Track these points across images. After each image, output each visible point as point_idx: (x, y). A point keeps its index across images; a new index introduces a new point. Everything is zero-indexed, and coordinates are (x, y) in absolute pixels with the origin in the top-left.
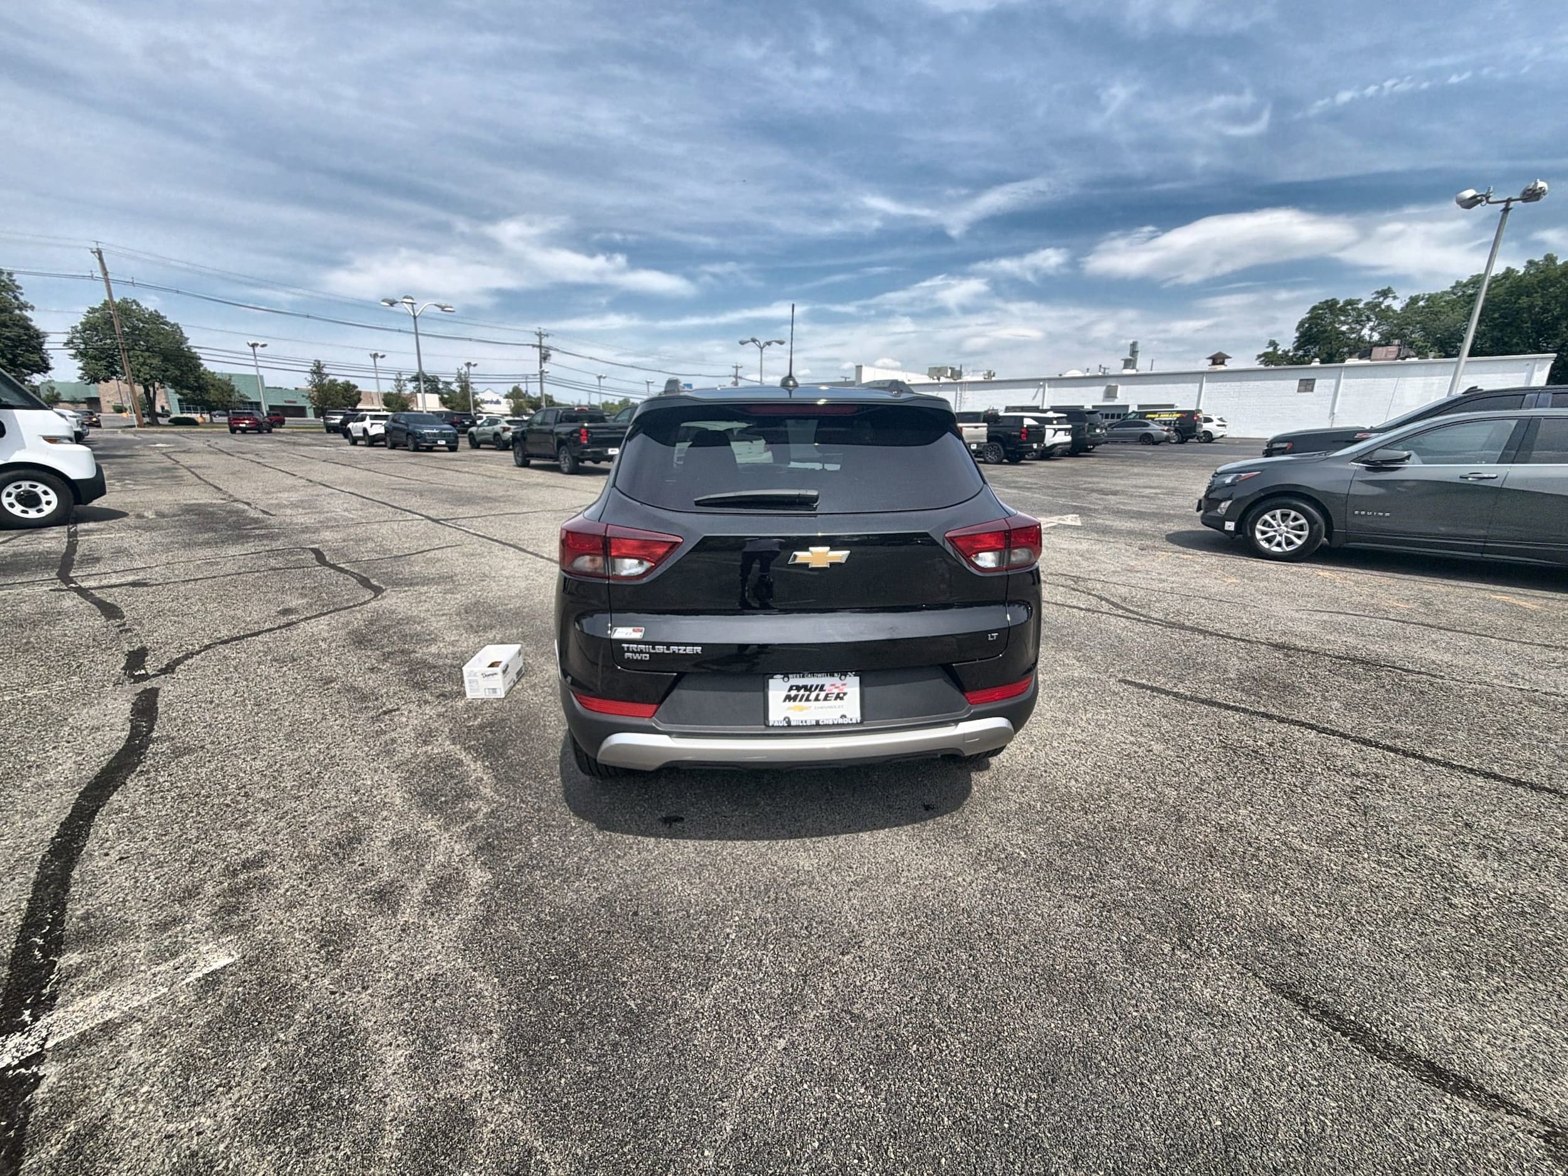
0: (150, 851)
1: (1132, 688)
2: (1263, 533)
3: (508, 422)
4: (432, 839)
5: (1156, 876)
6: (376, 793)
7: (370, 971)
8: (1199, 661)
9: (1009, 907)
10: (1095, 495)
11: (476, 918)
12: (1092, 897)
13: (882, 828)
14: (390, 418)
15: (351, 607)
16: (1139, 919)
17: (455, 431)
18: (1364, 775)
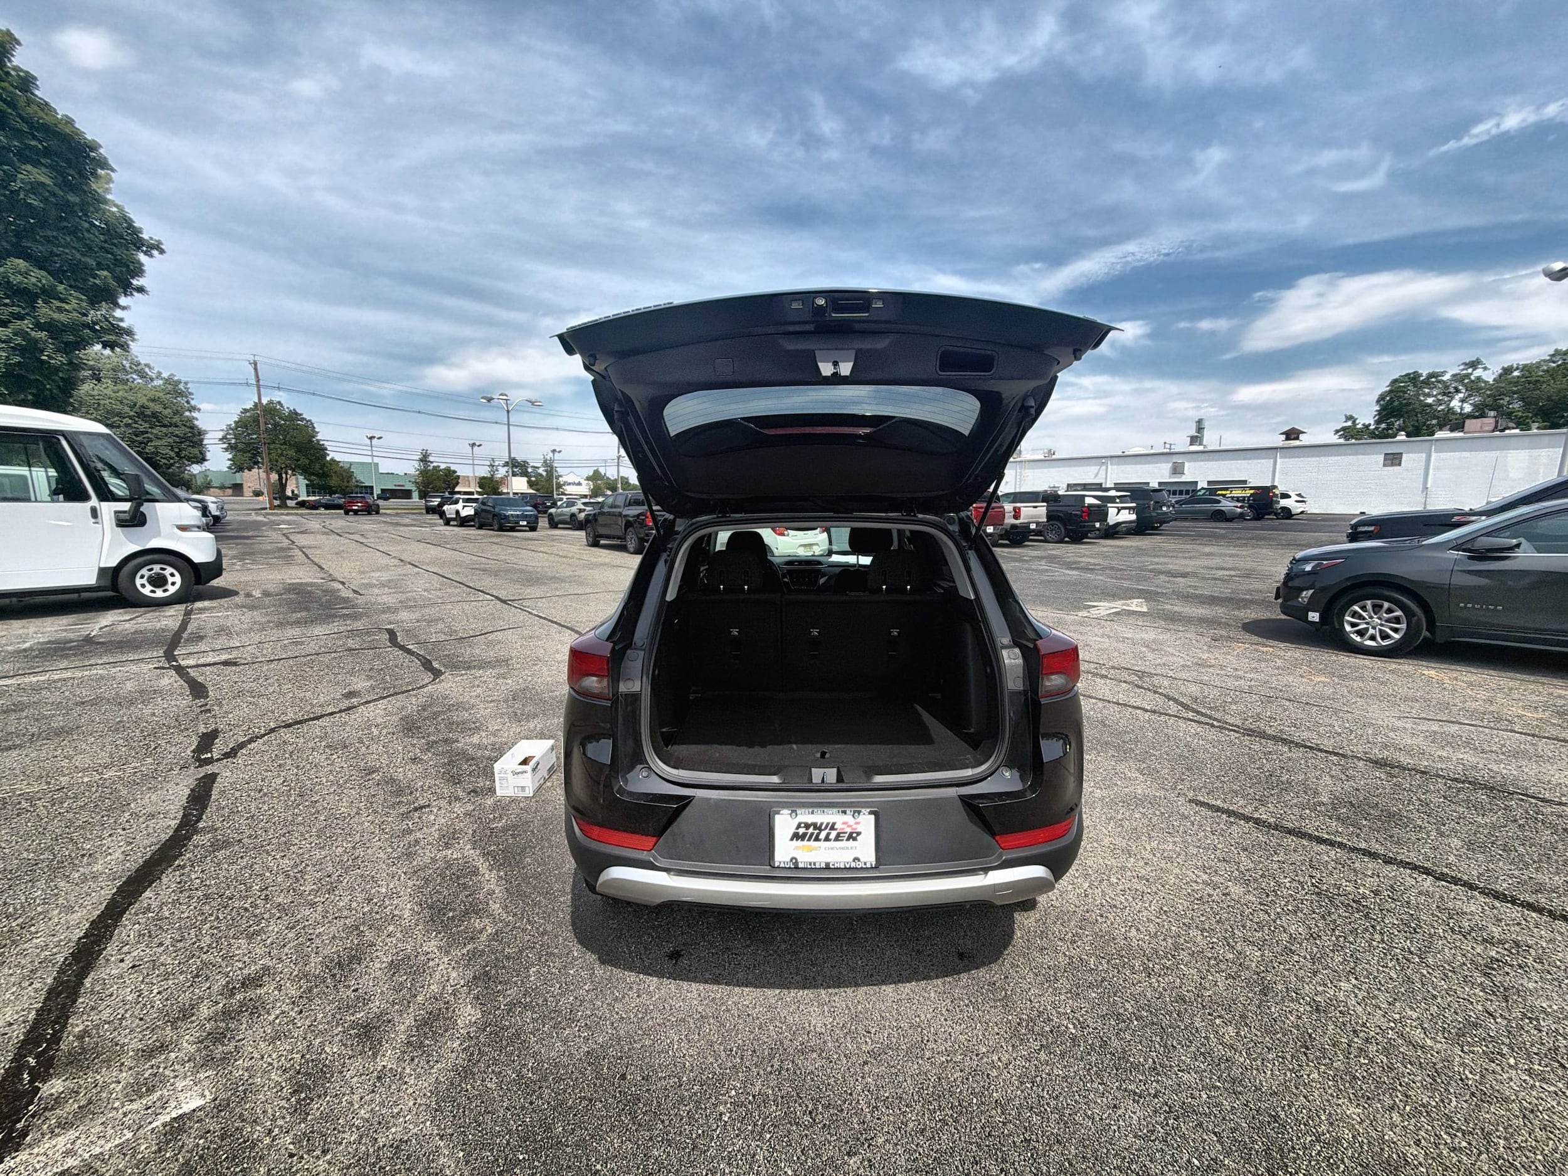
0: (162, 959)
1: (1204, 811)
2: (1353, 625)
3: (584, 504)
4: (431, 964)
5: (1236, 1072)
6: (387, 903)
7: (334, 1129)
8: (1284, 779)
9: (1053, 1103)
10: (1162, 577)
11: (455, 1068)
12: (1155, 1096)
13: (909, 980)
14: (480, 501)
15: (409, 691)
16: (1215, 1133)
17: (536, 512)
18: (1500, 942)
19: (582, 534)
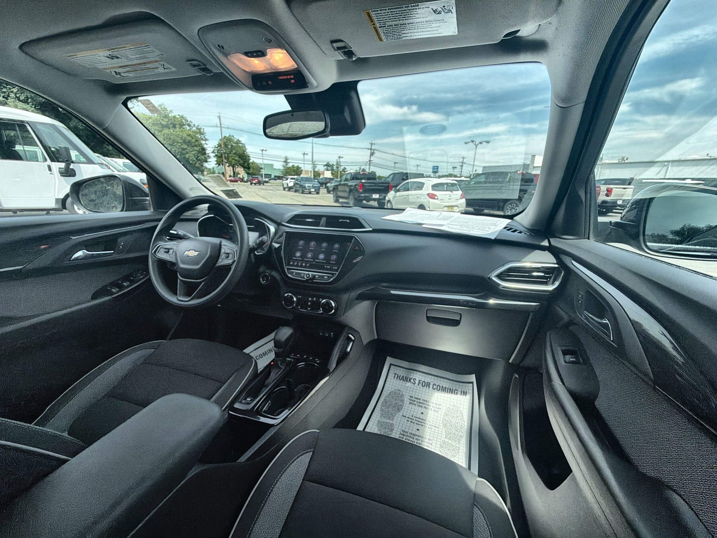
19: (332, 196)
